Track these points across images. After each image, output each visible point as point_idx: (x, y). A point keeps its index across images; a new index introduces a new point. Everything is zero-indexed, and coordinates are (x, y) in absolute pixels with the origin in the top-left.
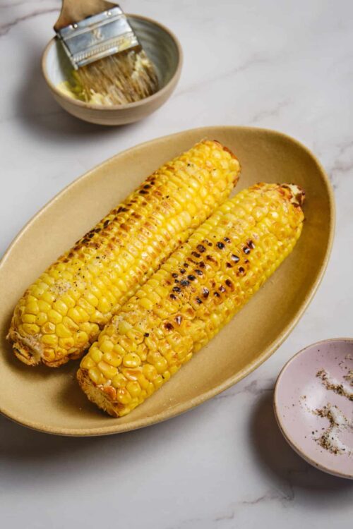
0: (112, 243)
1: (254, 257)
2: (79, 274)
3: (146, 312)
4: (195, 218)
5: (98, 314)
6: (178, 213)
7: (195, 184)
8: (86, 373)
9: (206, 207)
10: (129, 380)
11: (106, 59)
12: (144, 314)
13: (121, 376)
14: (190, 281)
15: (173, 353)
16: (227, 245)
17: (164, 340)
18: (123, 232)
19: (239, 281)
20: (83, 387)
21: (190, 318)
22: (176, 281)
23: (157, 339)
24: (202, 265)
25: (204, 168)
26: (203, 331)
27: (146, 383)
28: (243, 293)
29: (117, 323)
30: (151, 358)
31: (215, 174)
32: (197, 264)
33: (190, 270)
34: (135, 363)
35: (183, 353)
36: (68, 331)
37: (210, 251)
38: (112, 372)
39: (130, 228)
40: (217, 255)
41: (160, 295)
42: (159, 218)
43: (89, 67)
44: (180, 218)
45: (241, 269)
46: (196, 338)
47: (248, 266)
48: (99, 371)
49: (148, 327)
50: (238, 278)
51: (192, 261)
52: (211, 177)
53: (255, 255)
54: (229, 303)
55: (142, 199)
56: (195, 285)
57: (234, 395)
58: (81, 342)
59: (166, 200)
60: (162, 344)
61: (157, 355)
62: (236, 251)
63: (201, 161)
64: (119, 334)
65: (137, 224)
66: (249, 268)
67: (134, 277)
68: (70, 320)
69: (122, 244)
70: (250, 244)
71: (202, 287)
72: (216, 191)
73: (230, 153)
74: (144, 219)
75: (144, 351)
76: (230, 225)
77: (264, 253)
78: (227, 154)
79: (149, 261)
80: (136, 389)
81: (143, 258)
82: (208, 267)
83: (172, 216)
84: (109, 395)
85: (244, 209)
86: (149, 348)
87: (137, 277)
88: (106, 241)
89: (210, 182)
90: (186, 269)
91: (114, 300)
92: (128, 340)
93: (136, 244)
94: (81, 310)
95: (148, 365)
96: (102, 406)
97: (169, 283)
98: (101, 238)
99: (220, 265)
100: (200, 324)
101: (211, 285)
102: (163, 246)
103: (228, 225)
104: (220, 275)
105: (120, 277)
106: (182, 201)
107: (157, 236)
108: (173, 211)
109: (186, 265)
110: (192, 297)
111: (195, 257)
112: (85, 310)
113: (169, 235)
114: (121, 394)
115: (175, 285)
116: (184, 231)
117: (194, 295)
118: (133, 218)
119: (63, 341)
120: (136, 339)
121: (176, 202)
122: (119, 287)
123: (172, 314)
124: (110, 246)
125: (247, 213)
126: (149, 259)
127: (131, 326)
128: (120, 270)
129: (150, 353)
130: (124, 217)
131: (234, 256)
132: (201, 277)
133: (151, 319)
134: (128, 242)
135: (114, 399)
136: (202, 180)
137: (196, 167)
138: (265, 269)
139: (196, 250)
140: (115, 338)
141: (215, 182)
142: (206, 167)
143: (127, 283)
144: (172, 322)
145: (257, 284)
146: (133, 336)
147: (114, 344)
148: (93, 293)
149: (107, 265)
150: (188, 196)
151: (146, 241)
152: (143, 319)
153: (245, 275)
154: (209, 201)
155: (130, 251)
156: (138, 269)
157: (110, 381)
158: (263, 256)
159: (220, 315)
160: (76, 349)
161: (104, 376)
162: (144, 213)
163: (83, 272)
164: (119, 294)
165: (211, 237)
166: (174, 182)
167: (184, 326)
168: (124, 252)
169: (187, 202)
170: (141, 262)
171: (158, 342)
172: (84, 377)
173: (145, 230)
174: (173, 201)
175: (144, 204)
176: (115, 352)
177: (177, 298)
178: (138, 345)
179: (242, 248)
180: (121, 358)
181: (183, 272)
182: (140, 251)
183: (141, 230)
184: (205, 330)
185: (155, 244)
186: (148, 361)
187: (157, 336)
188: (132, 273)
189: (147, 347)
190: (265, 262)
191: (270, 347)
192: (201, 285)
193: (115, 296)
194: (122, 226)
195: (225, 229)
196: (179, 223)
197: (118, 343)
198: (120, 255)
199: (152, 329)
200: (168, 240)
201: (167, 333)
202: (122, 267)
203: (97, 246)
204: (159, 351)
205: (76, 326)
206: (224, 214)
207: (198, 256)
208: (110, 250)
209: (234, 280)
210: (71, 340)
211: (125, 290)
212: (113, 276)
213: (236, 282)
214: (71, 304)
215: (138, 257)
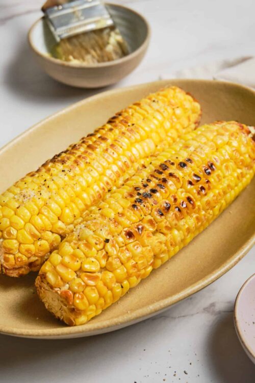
0: (78, 160)
1: (215, 180)
2: (44, 185)
3: (107, 219)
4: (159, 147)
5: (60, 224)
6: (142, 139)
7: (159, 117)
8: (44, 277)
9: (169, 139)
10: (87, 285)
11: (85, 34)
12: (105, 222)
13: (78, 280)
14: (152, 194)
15: (132, 262)
16: (189, 164)
17: (124, 248)
18: (90, 151)
19: (200, 201)
20: (41, 295)
21: (151, 229)
22: (139, 194)
23: (117, 245)
24: (165, 181)
25: (168, 105)
26: (163, 245)
27: (104, 290)
28: (203, 213)
29: (78, 231)
30: (111, 264)
31: (178, 112)
32: (160, 180)
33: (152, 185)
34: (93, 269)
35: (143, 263)
36: (30, 238)
37: (172, 169)
38: (70, 275)
39: (96, 148)
40: (179, 174)
41: (122, 206)
42: (125, 141)
43: (70, 39)
44: (145, 144)
45: (202, 188)
46: (157, 250)
47: (209, 187)
48: (57, 273)
49: (109, 234)
50: (199, 196)
51: (155, 177)
52: (174, 114)
53: (216, 178)
54: (190, 221)
55: (109, 126)
56: (157, 197)
57: (192, 315)
58: (41, 251)
59: (131, 127)
60: (122, 252)
61: (116, 263)
62: (197, 171)
63: (166, 99)
64: (79, 240)
65: (103, 145)
66: (209, 188)
67: (98, 192)
68: (33, 227)
69: (88, 160)
70: (211, 166)
71: (164, 200)
72: (178, 126)
73: (193, 97)
74: (110, 141)
75: (104, 257)
76: (192, 149)
77: (224, 177)
78: (189, 98)
79: (113, 179)
80: (94, 295)
81: (107, 175)
82: (170, 182)
83: (137, 141)
84: (65, 299)
85: (205, 137)
86: (109, 254)
87: (101, 192)
88: (73, 158)
89: (174, 117)
90: (148, 184)
91: (77, 212)
92: (88, 245)
93: (101, 162)
94: (44, 217)
95: (107, 272)
96: (58, 315)
97: (131, 196)
98: (68, 156)
99: (182, 183)
100: (162, 237)
101: (173, 199)
102: (127, 167)
103: (190, 149)
104: (182, 192)
105: (84, 190)
106: (147, 129)
107: (121, 157)
108: (138, 137)
109: (148, 180)
110: (154, 209)
111: (157, 174)
112: (47, 217)
113: (133, 158)
114: (78, 298)
115: (137, 197)
116: (147, 157)
117: (156, 207)
118: (100, 140)
119: (24, 247)
120: (96, 244)
121: (140, 129)
122: (83, 200)
123: (134, 223)
124: (76, 162)
125: (208, 139)
126: (114, 177)
127: (91, 233)
128: (84, 184)
129: (110, 259)
130: (91, 140)
131: (195, 175)
132: (163, 191)
133: (112, 226)
134: (94, 159)
135: (71, 303)
136: (166, 114)
137: (161, 103)
138: (225, 193)
139: (158, 168)
140: (75, 244)
141: (178, 118)
142: (170, 104)
143: (91, 197)
144: (134, 230)
145: (217, 207)
146: (93, 241)
147: (74, 249)
148: (56, 202)
149: (72, 178)
150: (152, 126)
151: (111, 160)
152: (105, 226)
153: (206, 195)
154: (172, 134)
155: (95, 166)
156: (102, 185)
157: (67, 285)
158: (223, 180)
159: (181, 232)
160: (37, 258)
161: (61, 279)
162: (111, 137)
163: (48, 183)
164: (82, 206)
165: (174, 158)
166: (140, 113)
167: (145, 237)
168: (89, 168)
169: (151, 131)
170: (105, 179)
171: (118, 248)
172: (42, 281)
173: (110, 150)
174: (138, 128)
175: (111, 130)
176: (74, 256)
177: (139, 208)
178: (98, 251)
179: (203, 169)
180: (80, 262)
181: (145, 186)
182: (104, 168)
183: (107, 150)
184: (166, 244)
185: (120, 164)
186: (108, 267)
187: (118, 243)
188: (96, 188)
189: (107, 253)
190: (225, 185)
191: (231, 259)
192: (163, 199)
193: (78, 208)
194: (89, 147)
195: (187, 152)
196: (143, 149)
197: (78, 248)
198: (86, 171)
199: (113, 237)
200: (132, 162)
201: (128, 241)
202: (87, 181)
203: (63, 162)
204: (118, 257)
205: (37, 233)
206: (186, 141)
207: (161, 173)
208: (75, 165)
209: (195, 198)
210: (32, 247)
211: (89, 203)
212: (78, 189)
213: (196, 201)
214: (34, 211)
215: (103, 174)
